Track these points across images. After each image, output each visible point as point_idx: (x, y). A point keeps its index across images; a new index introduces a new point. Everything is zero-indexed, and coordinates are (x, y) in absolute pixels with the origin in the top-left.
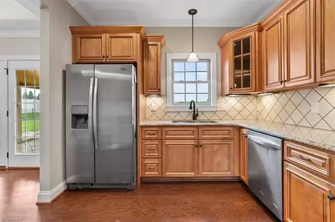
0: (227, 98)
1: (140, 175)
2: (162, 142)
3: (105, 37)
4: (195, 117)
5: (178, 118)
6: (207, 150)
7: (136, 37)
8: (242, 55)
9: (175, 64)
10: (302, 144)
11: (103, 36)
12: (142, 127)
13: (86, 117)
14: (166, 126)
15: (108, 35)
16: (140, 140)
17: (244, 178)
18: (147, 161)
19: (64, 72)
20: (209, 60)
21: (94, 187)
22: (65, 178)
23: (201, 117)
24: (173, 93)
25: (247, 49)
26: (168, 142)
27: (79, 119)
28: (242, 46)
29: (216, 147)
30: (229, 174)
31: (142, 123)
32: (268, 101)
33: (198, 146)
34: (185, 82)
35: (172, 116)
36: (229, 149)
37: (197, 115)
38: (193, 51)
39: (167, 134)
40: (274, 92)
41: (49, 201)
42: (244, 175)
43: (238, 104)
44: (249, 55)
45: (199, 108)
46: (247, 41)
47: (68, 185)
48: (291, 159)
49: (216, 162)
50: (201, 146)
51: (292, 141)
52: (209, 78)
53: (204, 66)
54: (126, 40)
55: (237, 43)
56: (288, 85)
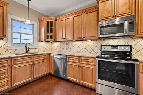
0: (42, 43)
2: (11, 67)
6: (37, 65)
10: (72, 56)
17: (52, 72)
23: (30, 51)
24: (12, 38)
25: (52, 25)
29: (41, 63)
30: (46, 73)
32: (56, 44)
33: (33, 64)
34: (20, 33)
35: (12, 51)
36: (46, 63)
37: (28, 50)
38: (28, 19)
39: (15, 62)
40: (59, 42)
42: (52, 71)
43: (46, 45)
44: (52, 28)
45: (29, 47)
46: (52, 22)
48: (70, 60)
49: (41, 69)
50: (35, 64)
51: (70, 56)
52: (34, 33)
56: (65, 40)
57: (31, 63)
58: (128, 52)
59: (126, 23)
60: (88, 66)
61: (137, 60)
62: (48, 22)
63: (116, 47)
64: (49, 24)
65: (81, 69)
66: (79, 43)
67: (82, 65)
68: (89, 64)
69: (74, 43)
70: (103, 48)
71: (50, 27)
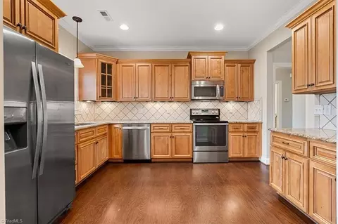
2: (77, 147)
17: (118, 156)
25: (110, 72)
36: (106, 141)
42: (117, 153)
44: (111, 77)
48: (156, 131)
50: (97, 142)
56: (137, 99)
58: (217, 116)
59: (218, 87)
60: (183, 134)
61: (227, 122)
62: (103, 65)
63: (207, 111)
64: (106, 68)
65: (173, 140)
66: (158, 105)
67: (174, 135)
68: (184, 132)
69: (149, 105)
70: (193, 111)
71: (107, 74)
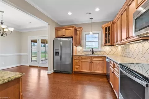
1: (74, 70)
2: (80, 61)
3: (64, 30)
4: (93, 53)
5: (87, 54)
6: (94, 64)
7: (73, 29)
8: (107, 32)
9: (87, 35)
11: (63, 29)
12: (74, 56)
13: (59, 52)
14: (81, 56)
15: (65, 29)
16: (73, 60)
18: (76, 66)
19: (53, 40)
20: (98, 33)
21: (61, 72)
22: (53, 69)
23: (95, 53)
24: (86, 45)
25: (109, 30)
26: (82, 61)
27: (57, 53)
28: (107, 29)
29: (97, 63)
30: (102, 72)
31: (74, 55)
33: (91, 62)
34: (90, 41)
35: (85, 53)
38: (91, 32)
39: (81, 58)
41: (50, 74)
43: (110, 49)
45: (95, 50)
46: (109, 28)
47: (54, 71)
49: (97, 68)
52: (99, 40)
53: (97, 35)
54: (69, 30)
55: (106, 28)
57: (90, 61)
